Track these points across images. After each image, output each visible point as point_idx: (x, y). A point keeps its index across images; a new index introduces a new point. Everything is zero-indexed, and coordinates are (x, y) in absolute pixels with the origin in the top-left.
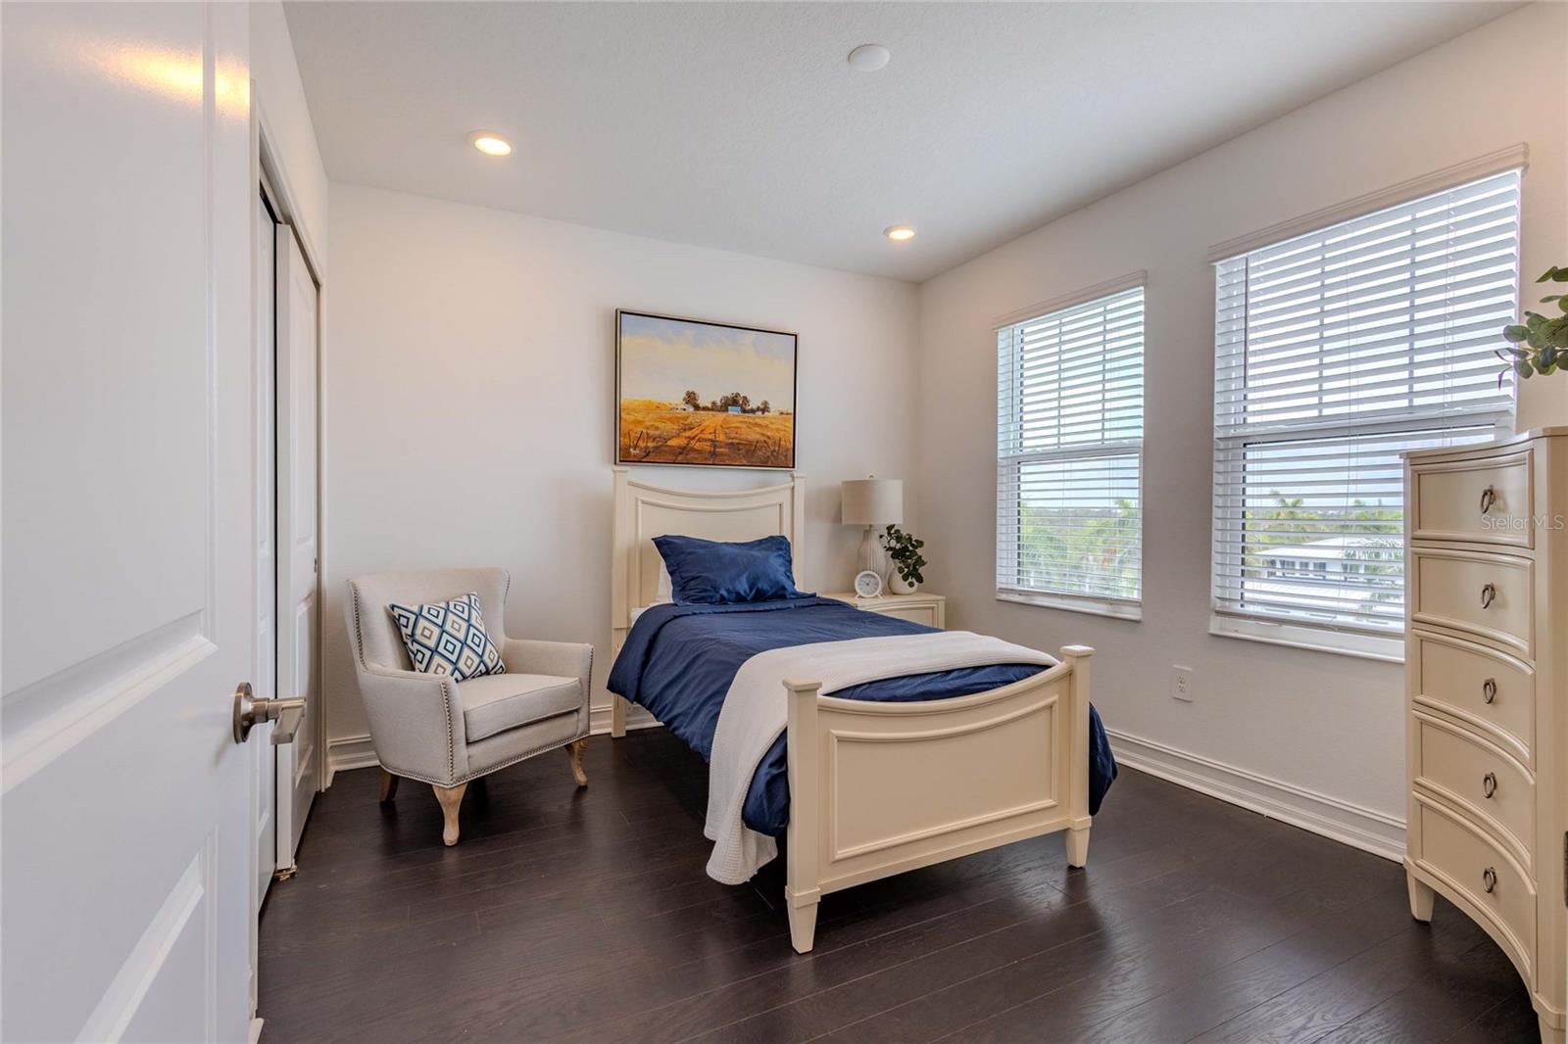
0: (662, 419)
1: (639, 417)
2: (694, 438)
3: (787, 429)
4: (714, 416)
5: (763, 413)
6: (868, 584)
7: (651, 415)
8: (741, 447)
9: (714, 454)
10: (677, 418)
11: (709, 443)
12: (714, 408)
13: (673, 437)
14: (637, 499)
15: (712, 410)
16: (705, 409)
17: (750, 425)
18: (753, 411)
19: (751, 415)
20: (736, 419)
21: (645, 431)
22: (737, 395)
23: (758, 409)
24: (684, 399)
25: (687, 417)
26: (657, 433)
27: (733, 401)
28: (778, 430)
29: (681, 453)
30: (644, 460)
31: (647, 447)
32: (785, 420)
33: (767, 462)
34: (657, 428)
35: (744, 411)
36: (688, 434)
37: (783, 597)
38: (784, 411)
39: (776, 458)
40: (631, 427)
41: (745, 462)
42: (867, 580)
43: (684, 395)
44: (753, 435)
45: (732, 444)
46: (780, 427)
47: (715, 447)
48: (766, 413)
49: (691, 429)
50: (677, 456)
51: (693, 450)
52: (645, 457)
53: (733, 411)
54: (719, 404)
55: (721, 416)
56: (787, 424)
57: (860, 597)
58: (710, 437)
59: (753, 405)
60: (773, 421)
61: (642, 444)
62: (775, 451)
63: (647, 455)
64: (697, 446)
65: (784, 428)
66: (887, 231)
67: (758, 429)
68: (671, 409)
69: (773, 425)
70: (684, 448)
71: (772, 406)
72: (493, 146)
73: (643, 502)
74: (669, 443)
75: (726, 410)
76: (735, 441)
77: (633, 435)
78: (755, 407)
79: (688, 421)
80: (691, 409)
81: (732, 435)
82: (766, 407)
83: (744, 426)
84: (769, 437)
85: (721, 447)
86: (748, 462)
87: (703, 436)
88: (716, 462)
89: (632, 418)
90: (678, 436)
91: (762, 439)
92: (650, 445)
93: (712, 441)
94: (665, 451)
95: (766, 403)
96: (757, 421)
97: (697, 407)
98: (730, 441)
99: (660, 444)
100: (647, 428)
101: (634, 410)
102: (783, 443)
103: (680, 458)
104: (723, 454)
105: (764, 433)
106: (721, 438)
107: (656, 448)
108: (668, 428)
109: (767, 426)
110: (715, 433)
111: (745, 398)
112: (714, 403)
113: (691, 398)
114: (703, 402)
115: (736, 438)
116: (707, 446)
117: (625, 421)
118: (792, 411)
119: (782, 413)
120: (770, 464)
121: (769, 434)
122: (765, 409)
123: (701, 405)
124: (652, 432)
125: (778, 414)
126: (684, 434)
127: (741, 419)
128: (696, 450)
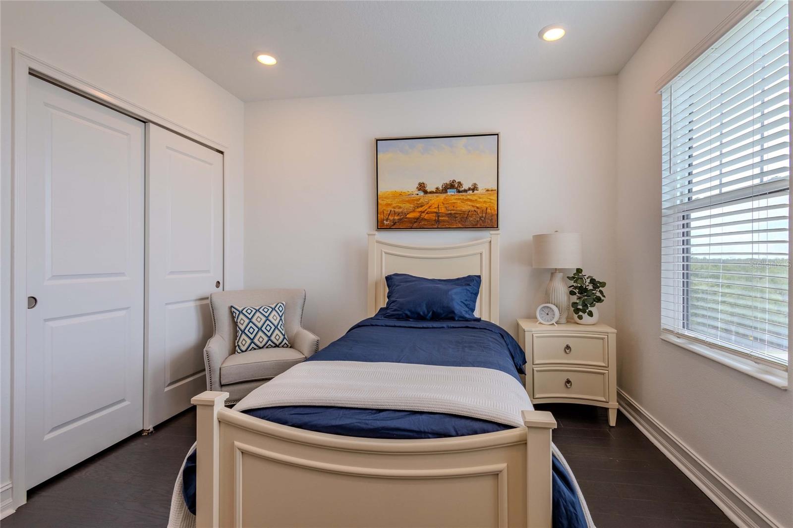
0: (403, 202)
1: (389, 201)
2: (424, 212)
3: (492, 201)
4: (437, 196)
5: (473, 192)
6: (548, 314)
7: (396, 200)
8: (457, 216)
9: (438, 221)
10: (413, 200)
11: (434, 215)
12: (437, 191)
13: (410, 212)
14: (382, 250)
15: (436, 193)
16: (431, 192)
17: (463, 201)
18: (465, 191)
19: (463, 194)
20: (453, 197)
21: (392, 210)
22: (454, 181)
23: (469, 189)
24: (417, 188)
25: (419, 199)
26: (400, 210)
27: (452, 186)
28: (485, 202)
29: (415, 222)
30: (392, 227)
31: (394, 219)
32: (490, 195)
33: (476, 225)
34: (400, 207)
35: (459, 192)
36: (420, 209)
37: (453, 319)
38: (490, 188)
39: (484, 222)
40: (384, 208)
41: (460, 225)
42: (546, 311)
43: (417, 185)
44: (466, 207)
45: (451, 214)
46: (487, 200)
47: (438, 216)
48: (475, 192)
49: (422, 206)
50: (413, 224)
51: (424, 219)
52: (393, 225)
53: (451, 192)
54: (441, 188)
55: (443, 196)
56: (492, 198)
57: (540, 323)
58: (435, 210)
59: (465, 186)
60: (481, 196)
61: (391, 218)
62: (482, 217)
63: (394, 225)
64: (426, 217)
65: (489, 200)
66: (541, 34)
67: (469, 203)
68: (409, 195)
69: (481, 199)
70: (417, 219)
71: (480, 186)
72: (267, 60)
73: (386, 253)
74: (408, 216)
75: (446, 192)
76: (453, 212)
77: (385, 212)
78: (467, 188)
79: (421, 201)
80: (421, 194)
81: (450, 208)
82: (475, 187)
83: (459, 201)
84: (478, 208)
85: (443, 216)
86: (463, 225)
87: (429, 210)
88: (439, 227)
89: (385, 202)
90: (414, 211)
91: (473, 209)
92: (396, 218)
93: (436, 213)
94: (405, 221)
95: (475, 184)
96: (469, 197)
97: (426, 192)
98: (449, 212)
99: (402, 217)
100: (394, 208)
101: (385, 198)
102: (489, 211)
103: (415, 225)
104: (444, 221)
105: (474, 205)
106: (443, 210)
107: (400, 220)
108: (408, 206)
109: (476, 200)
110: (438, 207)
111: (459, 183)
112: (437, 188)
113: (422, 187)
114: (429, 188)
115: (453, 210)
116: (433, 217)
117: (381, 204)
118: (496, 188)
119: (488, 190)
120: (479, 226)
121: (477, 206)
122: (474, 188)
123: (428, 191)
124: (397, 210)
125: (485, 191)
126: (417, 210)
127: (456, 197)
128: (426, 220)
